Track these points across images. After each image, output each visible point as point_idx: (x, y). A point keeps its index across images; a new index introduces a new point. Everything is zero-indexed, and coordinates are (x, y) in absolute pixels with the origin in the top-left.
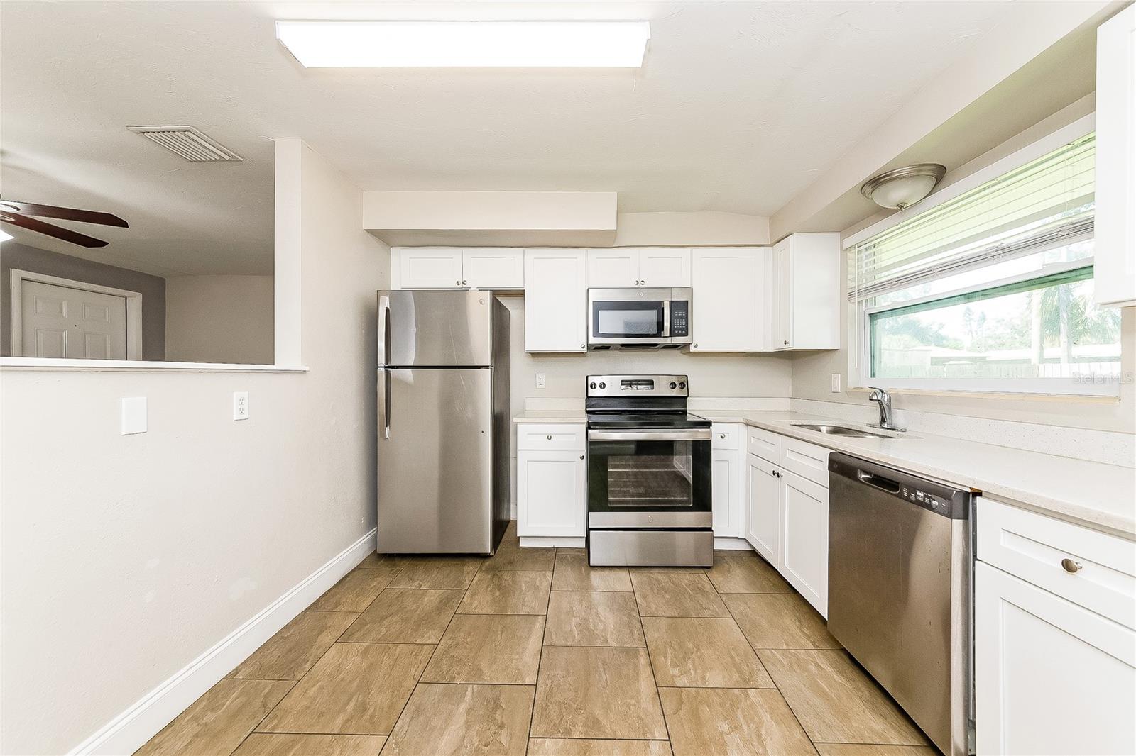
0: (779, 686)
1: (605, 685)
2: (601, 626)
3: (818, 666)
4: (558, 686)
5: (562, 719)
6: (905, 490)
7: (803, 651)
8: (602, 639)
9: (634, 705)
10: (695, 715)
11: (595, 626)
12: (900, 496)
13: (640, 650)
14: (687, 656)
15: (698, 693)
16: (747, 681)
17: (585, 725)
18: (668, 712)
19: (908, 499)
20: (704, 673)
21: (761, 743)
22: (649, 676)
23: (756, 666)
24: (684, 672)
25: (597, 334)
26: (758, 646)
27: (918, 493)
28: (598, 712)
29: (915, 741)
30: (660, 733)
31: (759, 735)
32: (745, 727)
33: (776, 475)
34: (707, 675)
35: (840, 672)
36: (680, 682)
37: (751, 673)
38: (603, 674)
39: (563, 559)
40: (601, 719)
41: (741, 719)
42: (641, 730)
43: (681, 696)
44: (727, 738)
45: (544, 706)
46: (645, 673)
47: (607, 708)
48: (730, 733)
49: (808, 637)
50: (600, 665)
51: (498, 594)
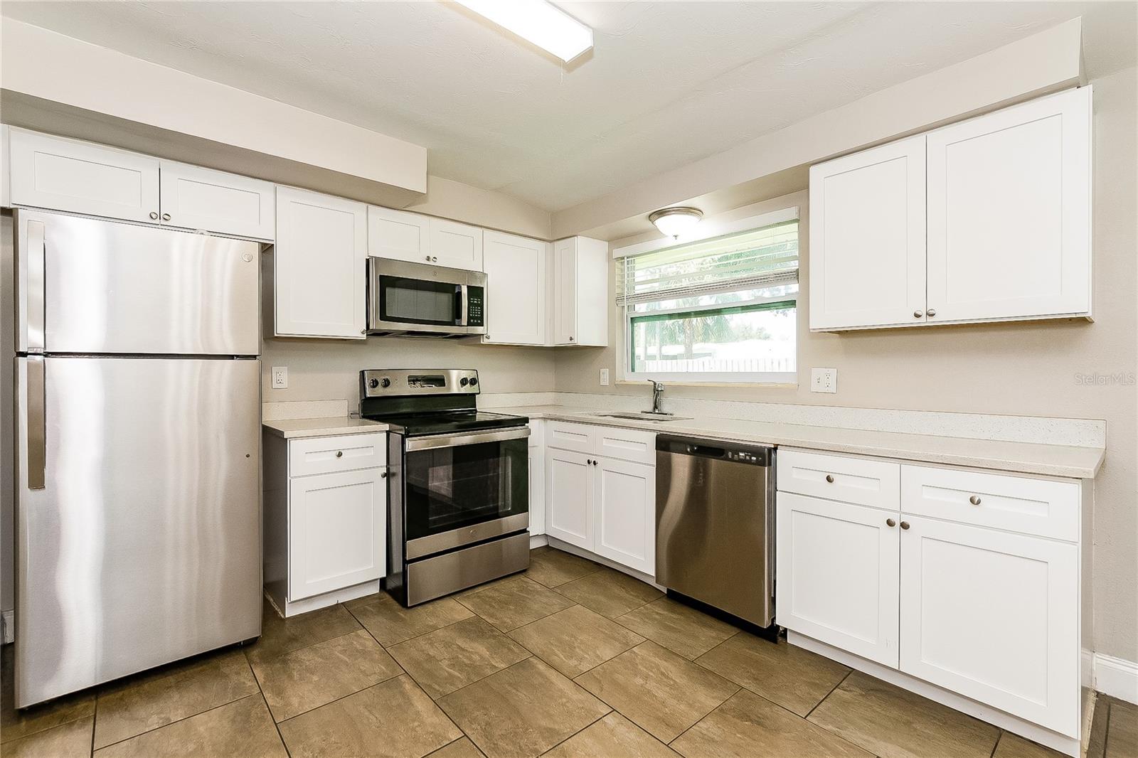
0: (647, 637)
1: (529, 700)
2: (476, 657)
3: (657, 613)
4: (488, 724)
5: (520, 746)
6: (730, 454)
7: (642, 608)
8: (488, 667)
9: (568, 702)
10: (615, 683)
11: (470, 658)
12: (727, 459)
13: (531, 659)
14: (572, 648)
15: (603, 668)
16: (627, 644)
17: (544, 739)
18: (596, 692)
19: (732, 460)
20: (595, 653)
21: (667, 677)
22: (557, 675)
23: (624, 631)
24: (581, 659)
25: (384, 317)
26: (614, 617)
27: (741, 454)
28: (544, 723)
29: (734, 631)
30: (605, 710)
31: (663, 674)
32: (652, 674)
33: (592, 463)
34: (598, 652)
35: (673, 612)
36: (585, 667)
37: (625, 637)
38: (519, 694)
39: (364, 613)
40: (551, 726)
41: (645, 670)
42: (590, 715)
43: (595, 677)
44: (647, 686)
45: (493, 746)
46: (552, 675)
47: (550, 716)
48: (647, 683)
49: (638, 597)
50: (509, 688)
51: (315, 678)
